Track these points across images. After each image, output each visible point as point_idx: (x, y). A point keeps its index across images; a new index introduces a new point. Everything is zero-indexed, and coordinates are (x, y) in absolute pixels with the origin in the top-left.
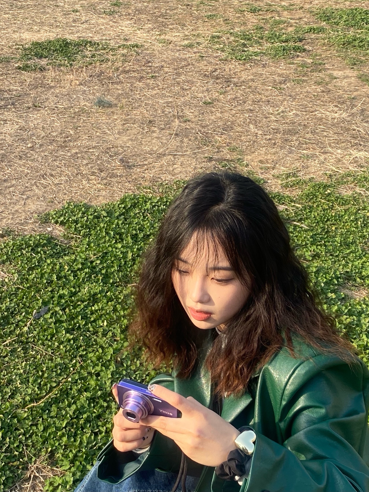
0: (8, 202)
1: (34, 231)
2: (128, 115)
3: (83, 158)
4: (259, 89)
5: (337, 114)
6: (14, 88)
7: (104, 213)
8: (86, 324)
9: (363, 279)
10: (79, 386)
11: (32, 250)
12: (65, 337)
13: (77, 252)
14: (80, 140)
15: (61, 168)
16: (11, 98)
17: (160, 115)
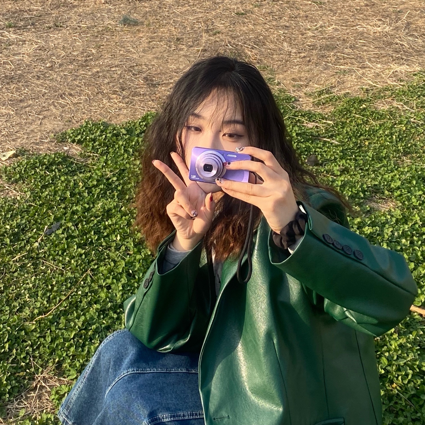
0: (24, 121)
1: (49, 150)
2: (155, 33)
3: (105, 77)
4: (297, 4)
5: (380, 28)
6: (35, 8)
7: (124, 131)
8: (99, 239)
9: (391, 192)
10: (89, 299)
11: (46, 168)
12: (77, 251)
13: (93, 170)
14: (102, 58)
15: (81, 87)
16: (31, 18)
17: (189, 32)
